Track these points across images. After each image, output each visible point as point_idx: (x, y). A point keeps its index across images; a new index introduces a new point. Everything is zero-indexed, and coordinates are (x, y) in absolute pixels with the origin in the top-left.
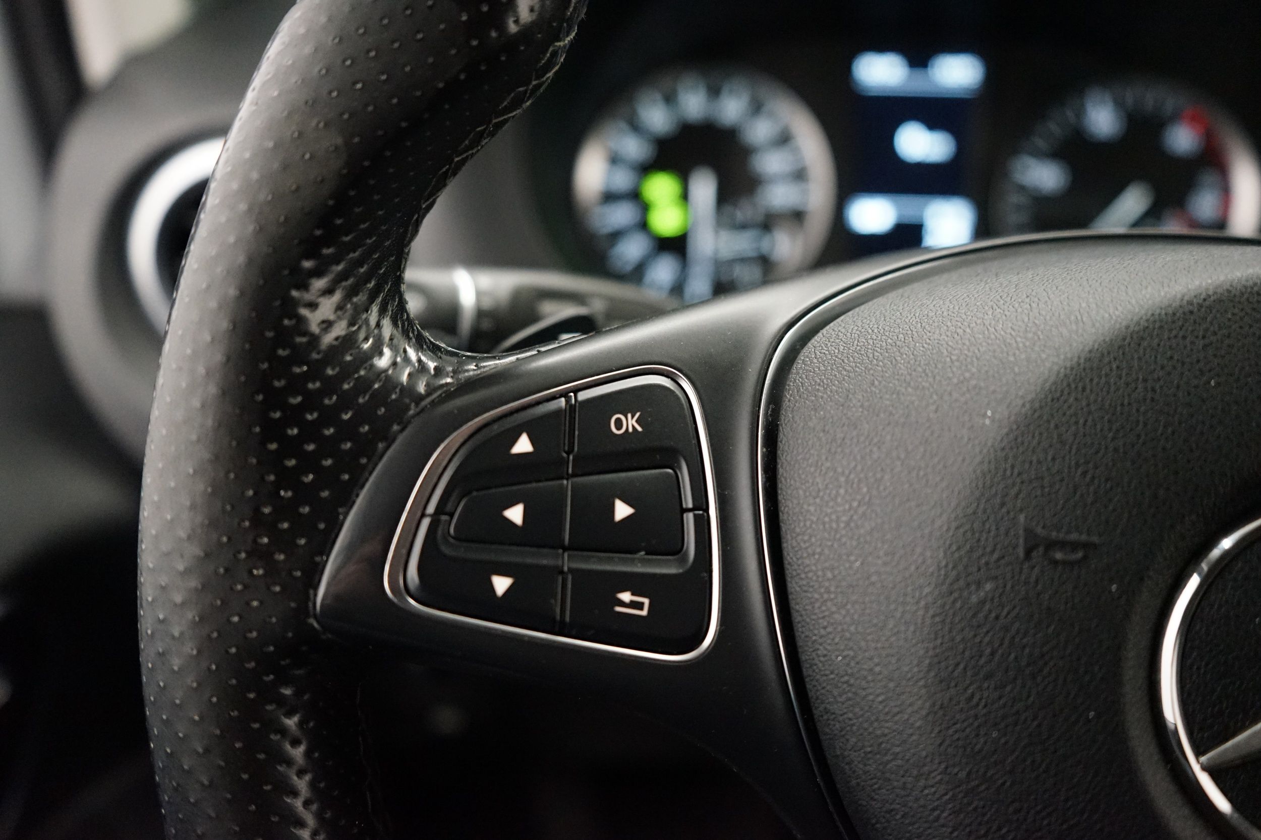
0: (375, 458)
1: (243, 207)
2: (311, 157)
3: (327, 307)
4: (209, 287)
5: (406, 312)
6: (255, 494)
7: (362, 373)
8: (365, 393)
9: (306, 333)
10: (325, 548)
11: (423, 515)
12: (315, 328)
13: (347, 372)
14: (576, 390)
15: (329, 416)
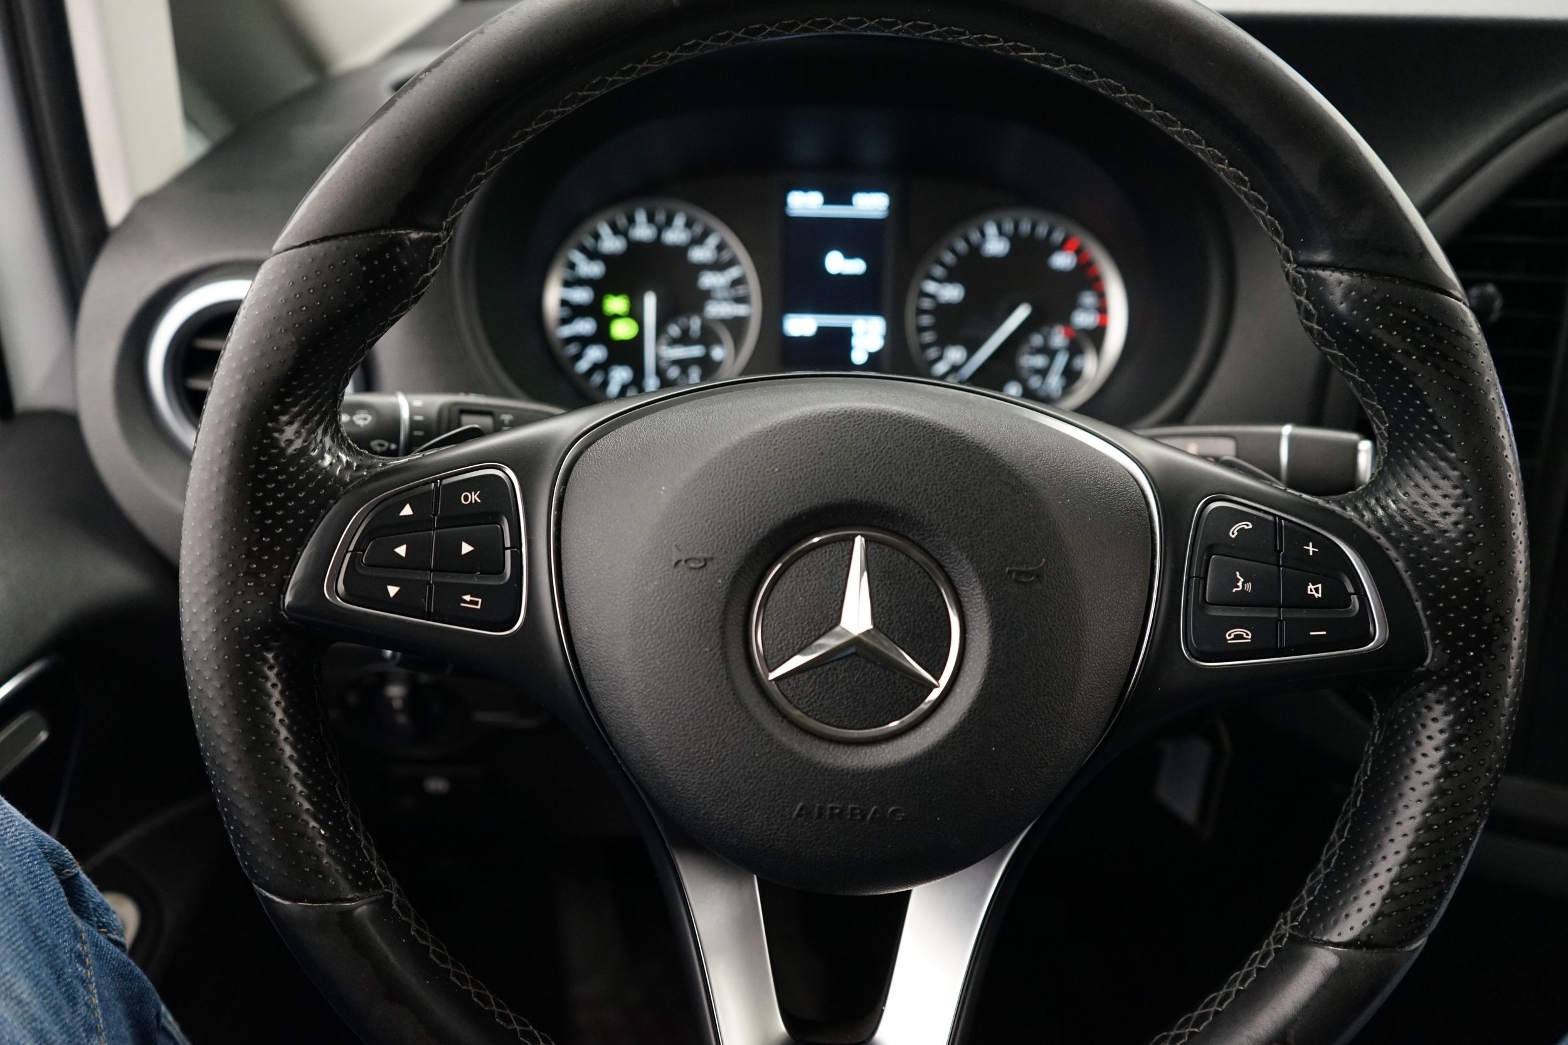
0: (318, 518)
1: (239, 377)
2: (277, 349)
3: (289, 432)
4: (220, 422)
5: (340, 432)
6: (248, 539)
7: (311, 469)
8: (313, 481)
9: (277, 447)
10: (290, 570)
11: (347, 552)
12: (283, 444)
13: (302, 469)
14: (442, 479)
15: (291, 495)
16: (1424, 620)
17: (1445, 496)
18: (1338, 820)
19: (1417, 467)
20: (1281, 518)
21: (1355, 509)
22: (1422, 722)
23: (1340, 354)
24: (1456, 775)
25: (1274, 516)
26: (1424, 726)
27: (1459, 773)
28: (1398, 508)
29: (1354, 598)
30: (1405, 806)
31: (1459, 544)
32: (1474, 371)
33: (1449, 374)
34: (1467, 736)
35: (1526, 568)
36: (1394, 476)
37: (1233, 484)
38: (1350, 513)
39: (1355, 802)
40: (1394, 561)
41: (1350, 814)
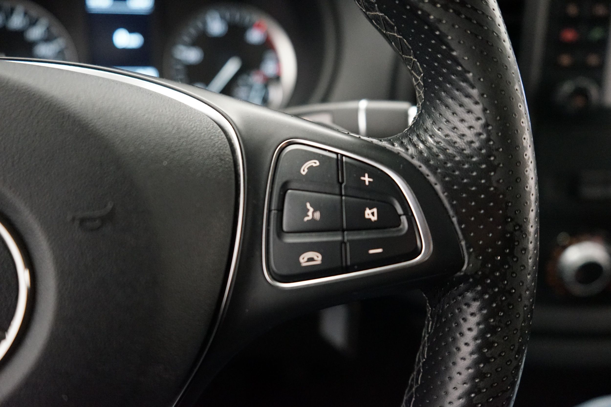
16: (459, 232)
17: (470, 127)
18: (406, 392)
19: (447, 106)
20: (342, 155)
21: (402, 144)
22: (464, 316)
23: (381, 14)
24: (493, 360)
25: (337, 154)
26: (465, 320)
27: (495, 359)
28: (435, 141)
29: (404, 219)
30: (454, 388)
31: (484, 166)
32: (487, 16)
33: (468, 19)
34: (499, 327)
35: (536, 183)
36: (430, 116)
37: (304, 130)
38: (397, 148)
39: (417, 380)
40: (433, 185)
41: (414, 389)
